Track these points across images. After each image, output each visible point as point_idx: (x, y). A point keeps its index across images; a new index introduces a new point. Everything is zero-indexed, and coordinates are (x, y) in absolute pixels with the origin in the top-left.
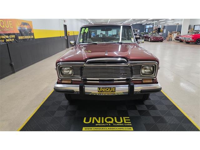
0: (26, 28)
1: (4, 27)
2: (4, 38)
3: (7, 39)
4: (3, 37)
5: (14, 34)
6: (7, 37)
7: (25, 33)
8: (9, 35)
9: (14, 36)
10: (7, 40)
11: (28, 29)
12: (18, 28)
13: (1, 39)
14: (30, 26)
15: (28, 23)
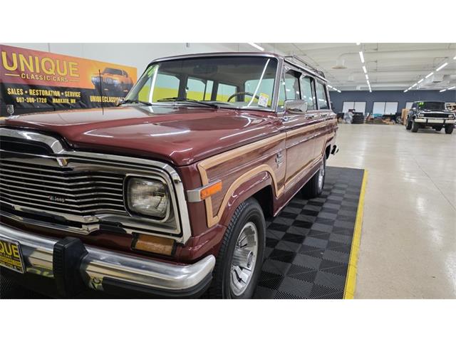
0: (117, 80)
1: (52, 72)
2: (49, 94)
3: (57, 97)
4: (45, 93)
5: (78, 90)
6: (57, 93)
7: (110, 90)
8: (63, 89)
9: (77, 95)
10: (55, 101)
11: (122, 82)
12: (93, 79)
13: (39, 96)
14: (128, 78)
15: (125, 70)
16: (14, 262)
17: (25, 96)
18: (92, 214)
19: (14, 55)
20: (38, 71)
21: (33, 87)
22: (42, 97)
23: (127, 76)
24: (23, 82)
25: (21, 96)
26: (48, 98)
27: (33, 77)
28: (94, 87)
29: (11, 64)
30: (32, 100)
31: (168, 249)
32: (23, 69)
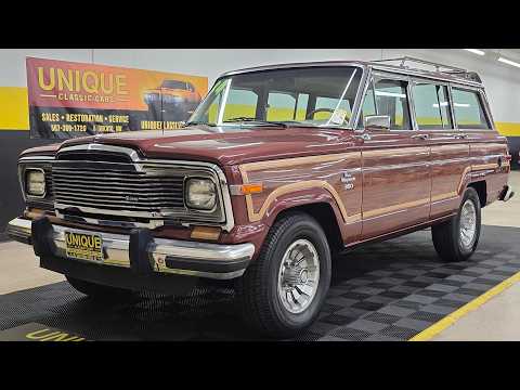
0: (178, 97)
2: (90, 120)
3: (99, 124)
4: (85, 118)
5: (126, 113)
6: (99, 118)
8: (107, 113)
9: (124, 119)
11: (186, 100)
12: (147, 96)
13: (77, 123)
14: (195, 93)
15: (191, 81)
16: (95, 254)
17: (61, 123)
18: (158, 211)
19: (52, 70)
20: (78, 89)
21: (71, 111)
22: (81, 123)
23: (193, 91)
24: (60, 105)
25: (57, 123)
26: (88, 124)
27: (71, 98)
28: (146, 108)
29: (47, 81)
30: (68, 128)
31: (216, 236)
32: (61, 88)
